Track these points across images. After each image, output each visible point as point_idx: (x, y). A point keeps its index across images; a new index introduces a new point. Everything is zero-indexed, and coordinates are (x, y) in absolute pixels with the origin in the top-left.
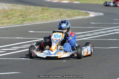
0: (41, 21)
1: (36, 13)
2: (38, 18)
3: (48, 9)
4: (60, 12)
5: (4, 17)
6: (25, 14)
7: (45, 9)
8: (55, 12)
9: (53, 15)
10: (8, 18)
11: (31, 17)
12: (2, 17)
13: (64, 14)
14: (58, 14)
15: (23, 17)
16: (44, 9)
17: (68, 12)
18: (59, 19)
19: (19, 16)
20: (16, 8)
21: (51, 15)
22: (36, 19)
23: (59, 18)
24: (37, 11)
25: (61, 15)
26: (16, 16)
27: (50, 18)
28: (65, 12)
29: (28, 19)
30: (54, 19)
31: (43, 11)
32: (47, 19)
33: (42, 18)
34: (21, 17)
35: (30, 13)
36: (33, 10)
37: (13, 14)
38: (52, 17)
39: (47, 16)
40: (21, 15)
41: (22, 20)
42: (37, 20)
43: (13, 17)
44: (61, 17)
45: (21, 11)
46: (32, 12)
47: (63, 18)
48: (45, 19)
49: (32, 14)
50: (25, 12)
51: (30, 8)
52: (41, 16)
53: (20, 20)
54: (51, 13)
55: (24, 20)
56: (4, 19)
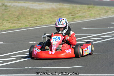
0: (90, 18)
1: (84, 11)
2: (86, 16)
3: (93, 7)
4: (105, 9)
5: (55, 15)
6: (73, 12)
7: (91, 7)
8: (100, 9)
9: (99, 12)
10: (59, 16)
11: (80, 14)
12: (53, 16)
13: (110, 11)
14: (104, 11)
15: (72, 15)
16: (89, 7)
17: (113, 9)
18: (106, 16)
19: (68, 14)
20: (63, 7)
21: (98, 12)
22: (84, 16)
23: (106, 14)
24: (84, 9)
25: (107, 12)
26: (66, 14)
27: (98, 15)
28: (110, 9)
29: (77, 17)
30: (101, 16)
31: (89, 9)
32: (95, 16)
33: (90, 15)
34: (70, 15)
35: (78, 11)
36: (80, 8)
37: (62, 13)
38: (99, 14)
39: (95, 13)
40: (70, 13)
41: (72, 18)
42: (85, 18)
43: (63, 15)
44: (108, 14)
45: (69, 10)
46: (79, 10)
47: (109, 15)
48: (93, 16)
49: (80, 12)
50: (73, 11)
51: (76, 6)
52: (89, 14)
53: (70, 18)
54: (97, 11)
55: (74, 18)
56: (55, 18)
